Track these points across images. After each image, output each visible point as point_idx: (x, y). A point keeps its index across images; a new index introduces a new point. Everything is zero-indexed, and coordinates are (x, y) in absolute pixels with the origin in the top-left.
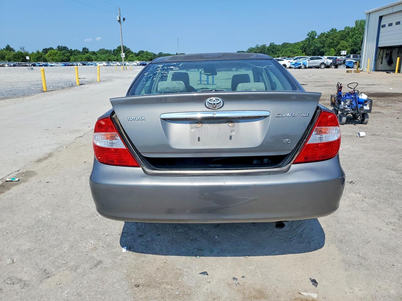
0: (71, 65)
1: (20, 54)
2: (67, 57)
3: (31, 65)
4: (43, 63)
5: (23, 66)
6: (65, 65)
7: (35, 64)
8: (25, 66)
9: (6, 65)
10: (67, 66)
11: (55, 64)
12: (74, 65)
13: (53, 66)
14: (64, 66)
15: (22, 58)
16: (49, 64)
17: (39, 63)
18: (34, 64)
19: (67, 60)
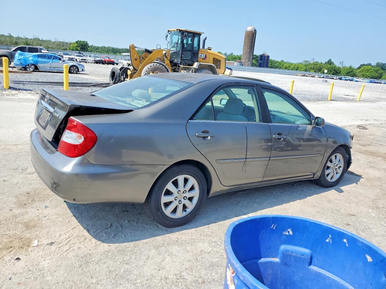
0: (378, 83)
1: (333, 68)
2: (379, 74)
3: (338, 78)
4: (350, 78)
5: (330, 78)
6: (371, 82)
7: (342, 78)
8: (332, 78)
9: (316, 76)
10: (373, 83)
11: (361, 80)
12: (381, 83)
13: (358, 81)
14: (369, 82)
15: (333, 72)
16: (355, 79)
17: (346, 78)
18: (340, 77)
19: (378, 77)
